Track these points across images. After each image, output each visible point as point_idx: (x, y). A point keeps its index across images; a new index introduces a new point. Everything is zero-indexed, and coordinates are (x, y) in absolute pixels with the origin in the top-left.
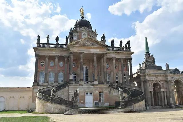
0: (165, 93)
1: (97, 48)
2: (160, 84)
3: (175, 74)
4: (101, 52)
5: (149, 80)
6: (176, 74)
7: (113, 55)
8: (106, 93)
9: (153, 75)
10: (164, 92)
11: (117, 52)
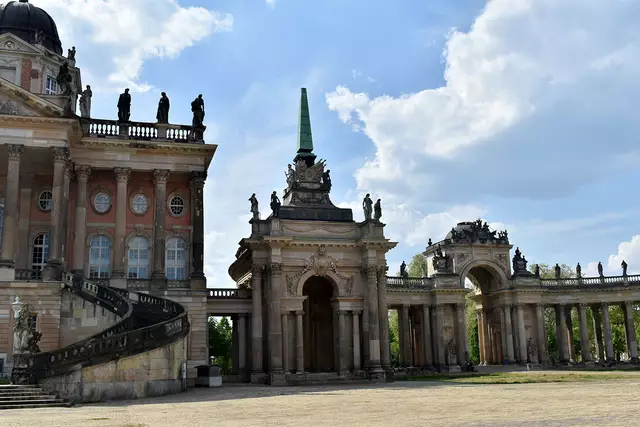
0: (356, 318)
1: (23, 123)
2: (337, 280)
3: (473, 241)
4: (45, 142)
5: (281, 266)
6: (478, 243)
7: (120, 157)
8: (48, 318)
9: (305, 243)
10: (350, 313)
11: (137, 146)
